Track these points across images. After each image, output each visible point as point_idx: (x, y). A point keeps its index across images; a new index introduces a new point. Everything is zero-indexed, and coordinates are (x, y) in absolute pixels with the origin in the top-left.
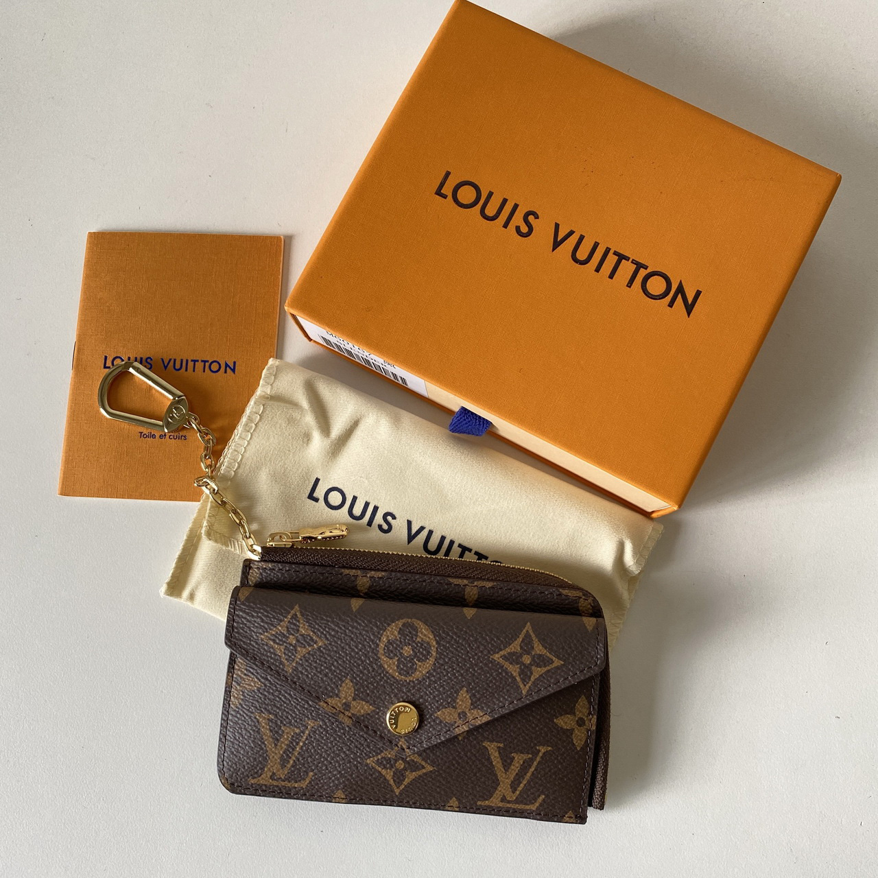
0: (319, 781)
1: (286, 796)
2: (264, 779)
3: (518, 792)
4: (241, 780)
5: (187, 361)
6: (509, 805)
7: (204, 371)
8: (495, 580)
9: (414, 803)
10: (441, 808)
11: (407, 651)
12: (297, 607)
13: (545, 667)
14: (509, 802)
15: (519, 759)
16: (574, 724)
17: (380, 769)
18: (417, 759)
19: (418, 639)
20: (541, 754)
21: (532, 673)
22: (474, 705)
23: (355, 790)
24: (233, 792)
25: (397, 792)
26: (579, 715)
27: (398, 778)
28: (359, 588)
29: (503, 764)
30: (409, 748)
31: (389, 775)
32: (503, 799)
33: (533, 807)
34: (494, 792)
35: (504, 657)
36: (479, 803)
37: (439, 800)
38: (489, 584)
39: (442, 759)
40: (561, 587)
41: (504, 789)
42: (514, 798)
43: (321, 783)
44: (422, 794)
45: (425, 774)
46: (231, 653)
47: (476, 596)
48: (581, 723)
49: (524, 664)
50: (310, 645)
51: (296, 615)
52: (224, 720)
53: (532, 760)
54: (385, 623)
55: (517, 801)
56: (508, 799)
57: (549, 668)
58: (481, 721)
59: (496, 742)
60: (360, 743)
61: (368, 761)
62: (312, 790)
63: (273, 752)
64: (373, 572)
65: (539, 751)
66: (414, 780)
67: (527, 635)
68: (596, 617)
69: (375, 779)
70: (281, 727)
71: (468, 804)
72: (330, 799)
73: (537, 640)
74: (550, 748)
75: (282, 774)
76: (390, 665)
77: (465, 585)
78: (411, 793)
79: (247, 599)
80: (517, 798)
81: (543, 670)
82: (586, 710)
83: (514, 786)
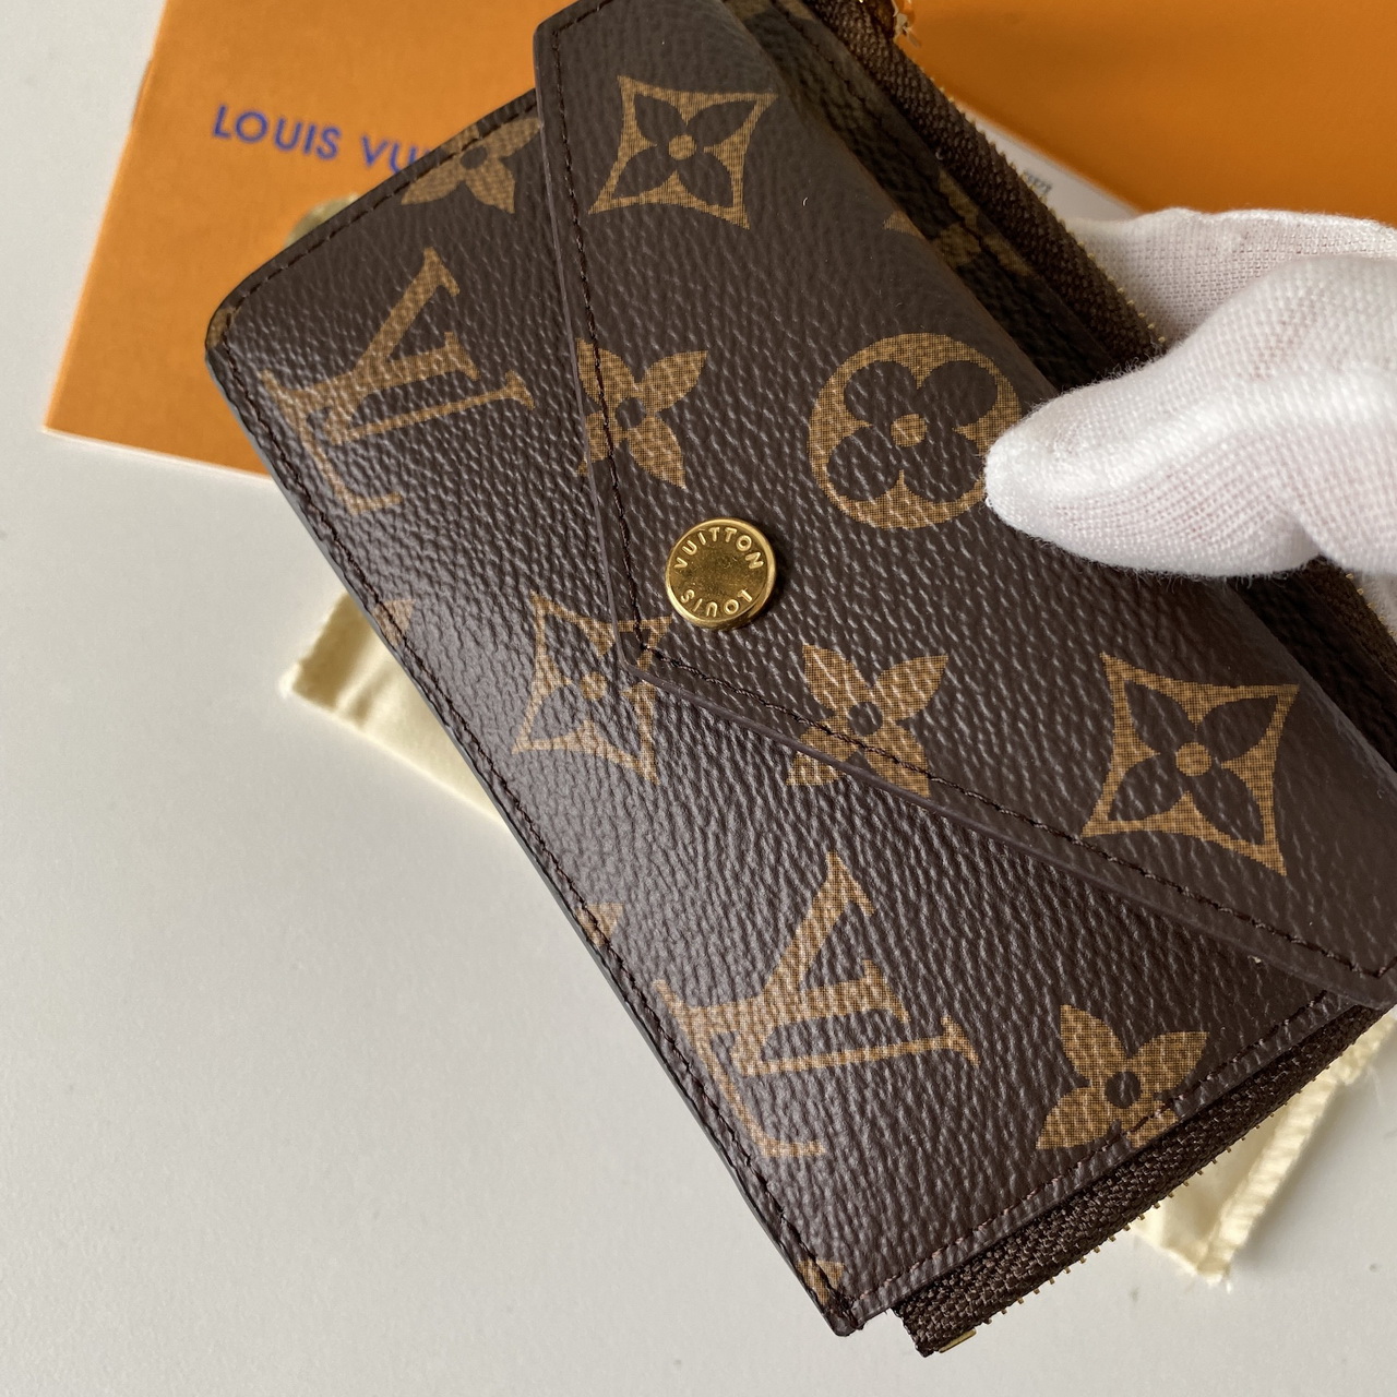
3: (774, 1067)
6: (716, 1072)
11: (909, 430)
12: (770, 96)
13: (1223, 828)
14: (727, 1066)
15: (869, 991)
16: (1104, 1071)
19: (967, 431)
20: (935, 1043)
21: (1165, 809)
22: (923, 718)
25: (521, 744)
26: (1140, 1065)
27: (555, 713)
29: (818, 956)
30: (658, 654)
31: (546, 681)
32: (723, 1045)
33: (769, 1148)
34: (721, 1001)
35: (1137, 693)
36: (660, 985)
41: (754, 1019)
42: (750, 1072)
45: (622, 771)
48: (1122, 1090)
49: (1171, 763)
51: (749, 108)
53: (897, 1032)
54: (930, 317)
55: (746, 1085)
56: (735, 1056)
57: (1230, 846)
58: (896, 777)
59: (865, 888)
65: (940, 1031)
71: (633, 960)
73: (1275, 743)
74: (972, 1056)
76: (830, 423)
80: (758, 1077)
81: (1205, 832)
82: (1170, 1075)
83: (782, 1042)
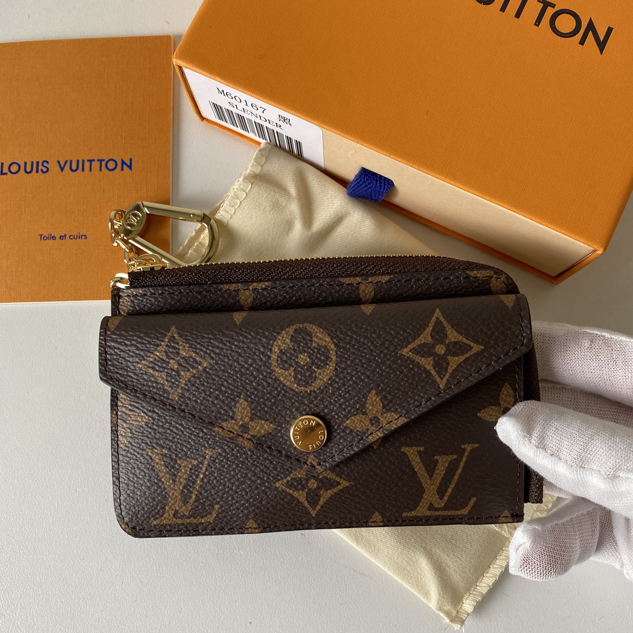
0: (227, 513)
1: (194, 533)
2: (167, 519)
3: (446, 498)
4: (143, 522)
5: (83, 161)
6: (437, 513)
7: (101, 170)
8: (391, 273)
9: (334, 523)
10: (364, 524)
11: (303, 359)
12: (173, 329)
13: (463, 355)
14: (437, 509)
15: (443, 462)
17: (291, 492)
18: (330, 475)
19: (314, 344)
20: (466, 454)
21: (448, 364)
22: (386, 408)
23: (267, 518)
24: (136, 536)
25: (314, 513)
26: (504, 405)
27: (312, 499)
28: (242, 303)
29: (426, 469)
30: (320, 464)
31: (301, 496)
32: (431, 507)
33: (465, 511)
34: (420, 501)
35: (414, 351)
36: (405, 514)
37: (360, 516)
38: (386, 278)
39: (358, 472)
40: (468, 268)
41: (430, 496)
42: (443, 505)
43: (230, 515)
44: (341, 512)
45: (341, 491)
46: (112, 390)
47: (372, 294)
49: (438, 355)
50: (193, 368)
51: (174, 337)
52: (115, 462)
53: (458, 461)
54: (274, 332)
55: (446, 508)
56: (436, 506)
57: (468, 355)
58: (396, 424)
59: (416, 446)
60: (266, 466)
61: (277, 485)
62: (221, 523)
63: (172, 489)
64: (255, 284)
65: (464, 450)
66: (330, 498)
67: (438, 323)
68: (514, 294)
69: (287, 503)
70: (176, 461)
71: (393, 517)
72: (242, 530)
73: (449, 327)
74: (476, 445)
75: (185, 510)
76: (286, 377)
77: (359, 283)
78: (329, 513)
79: (118, 328)
80: (446, 503)
81: (462, 358)
82: (511, 398)
83: (441, 492)
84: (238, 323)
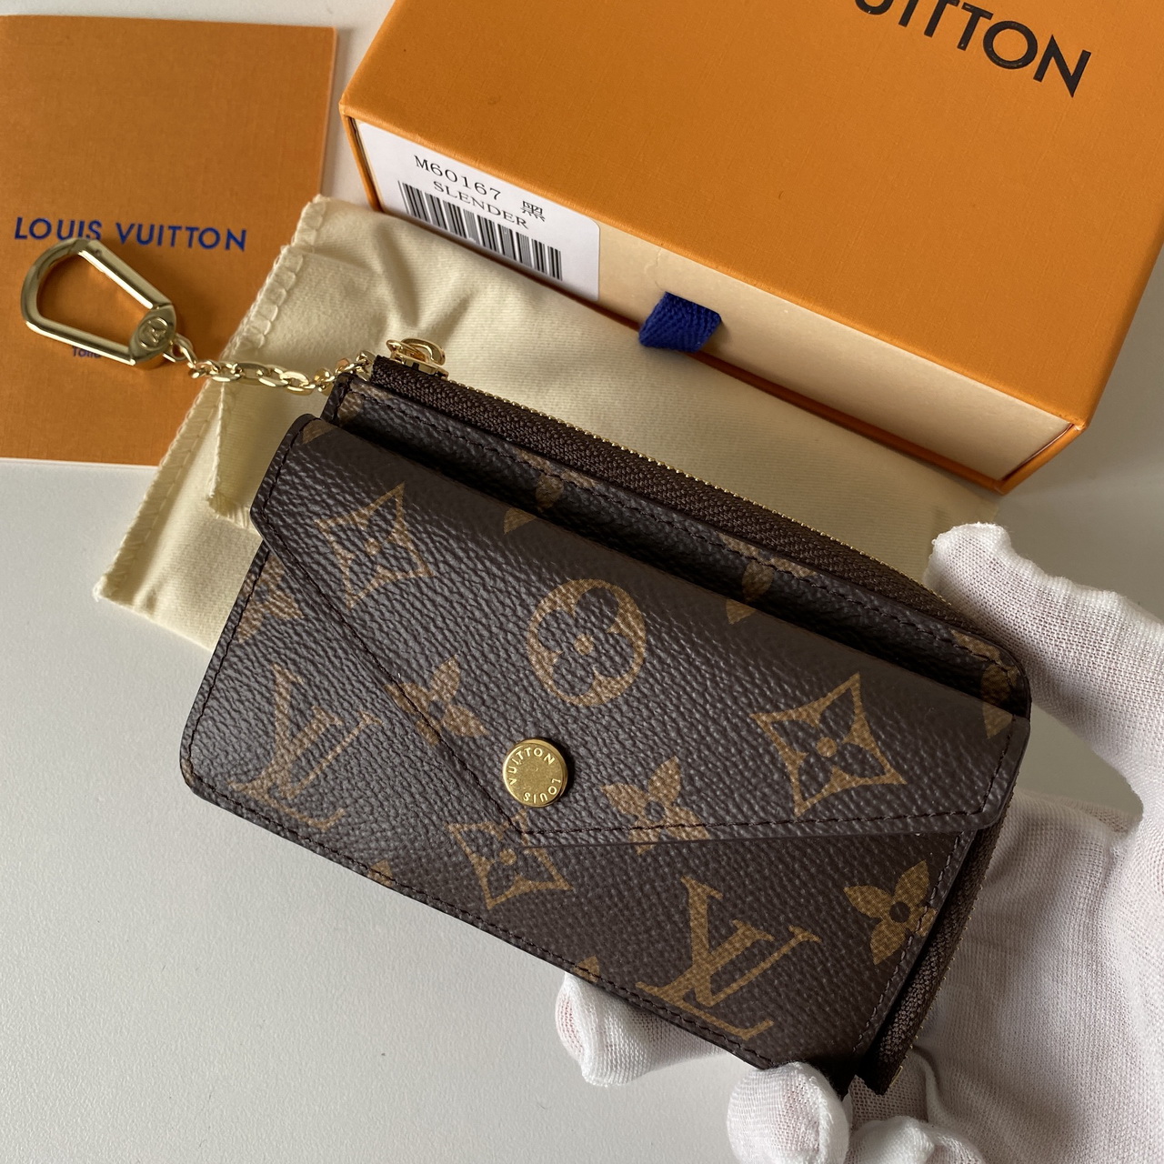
0: (353, 829)
1: (288, 834)
2: (254, 791)
3: (722, 996)
4: (216, 775)
6: (696, 1012)
8: (818, 568)
9: (517, 937)
10: (566, 965)
11: (584, 644)
12: (400, 488)
13: (862, 776)
14: (699, 1006)
15: (744, 936)
16: (884, 911)
17: (468, 850)
18: (543, 857)
19: (613, 630)
20: (793, 943)
21: (827, 780)
22: (685, 799)
23: (412, 872)
24: (197, 791)
25: (490, 903)
26: (900, 895)
27: (497, 880)
28: (538, 496)
29: (709, 932)
30: (531, 833)
31: (482, 867)
32: (690, 997)
33: (745, 1034)
34: (675, 978)
35: (779, 726)
36: (640, 985)
37: (565, 949)
38: (801, 572)
39: (592, 877)
40: (957, 625)
41: (697, 977)
42: (712, 1003)
43: (355, 836)
44: (536, 926)
45: (552, 893)
46: (263, 542)
47: (767, 586)
48: (900, 912)
49: (818, 757)
50: (402, 570)
51: (394, 502)
52: (218, 657)
53: (771, 947)
54: (558, 575)
55: (715, 1011)
56: (700, 1000)
57: (870, 782)
58: (688, 834)
59: (711, 886)
60: (446, 789)
61: (451, 828)
62: (337, 841)
63: (284, 747)
64: (574, 474)
65: (792, 935)
66: (526, 894)
67: (846, 698)
68: (1012, 712)
69: (455, 865)
70: (311, 705)
71: (618, 979)
72: (365, 869)
73: (862, 716)
74: (816, 939)
75: (291, 790)
76: (543, 661)
77: (751, 558)
78: (516, 916)
79: (316, 443)
80: (718, 1004)
81: (854, 782)
82: (919, 892)
83: (718, 982)
84: (506, 531)
